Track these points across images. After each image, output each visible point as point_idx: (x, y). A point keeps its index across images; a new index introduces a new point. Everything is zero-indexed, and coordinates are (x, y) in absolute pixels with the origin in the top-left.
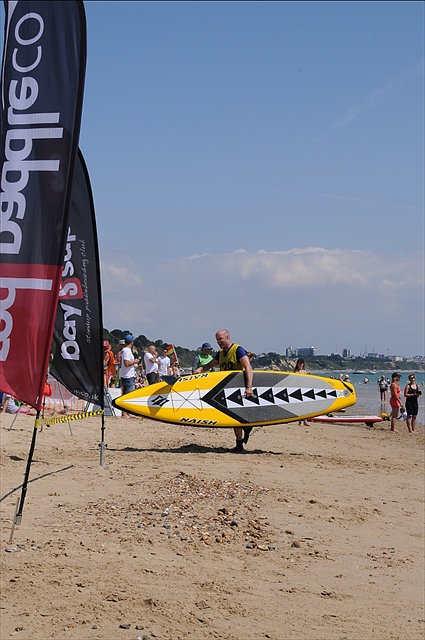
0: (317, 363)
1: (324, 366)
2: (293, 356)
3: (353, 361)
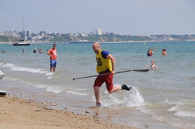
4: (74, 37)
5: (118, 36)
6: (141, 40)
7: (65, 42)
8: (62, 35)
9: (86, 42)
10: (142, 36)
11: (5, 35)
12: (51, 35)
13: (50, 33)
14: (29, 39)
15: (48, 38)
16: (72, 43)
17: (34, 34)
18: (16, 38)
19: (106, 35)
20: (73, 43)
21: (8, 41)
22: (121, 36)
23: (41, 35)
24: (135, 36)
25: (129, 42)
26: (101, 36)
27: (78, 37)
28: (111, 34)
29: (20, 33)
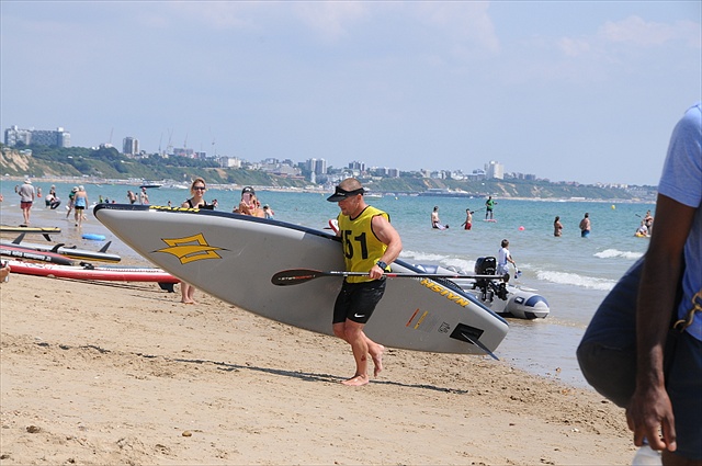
0: (70, 162)
1: (83, 169)
2: (20, 145)
3: (144, 162)
4: (431, 181)
5: (545, 183)
6: (604, 197)
7: (409, 194)
8: (403, 174)
9: (462, 196)
10: (608, 187)
11: (264, 169)
12: (376, 174)
13: (374, 168)
14: (321, 181)
15: (367, 180)
16: (426, 195)
17: (334, 168)
18: (289, 178)
19: (514, 181)
20: (431, 195)
21: (269, 184)
22: (552, 185)
23: (350, 172)
24: (588, 186)
25: (573, 199)
26: (501, 181)
27: (442, 180)
28: (528, 177)
29: (301, 165)
